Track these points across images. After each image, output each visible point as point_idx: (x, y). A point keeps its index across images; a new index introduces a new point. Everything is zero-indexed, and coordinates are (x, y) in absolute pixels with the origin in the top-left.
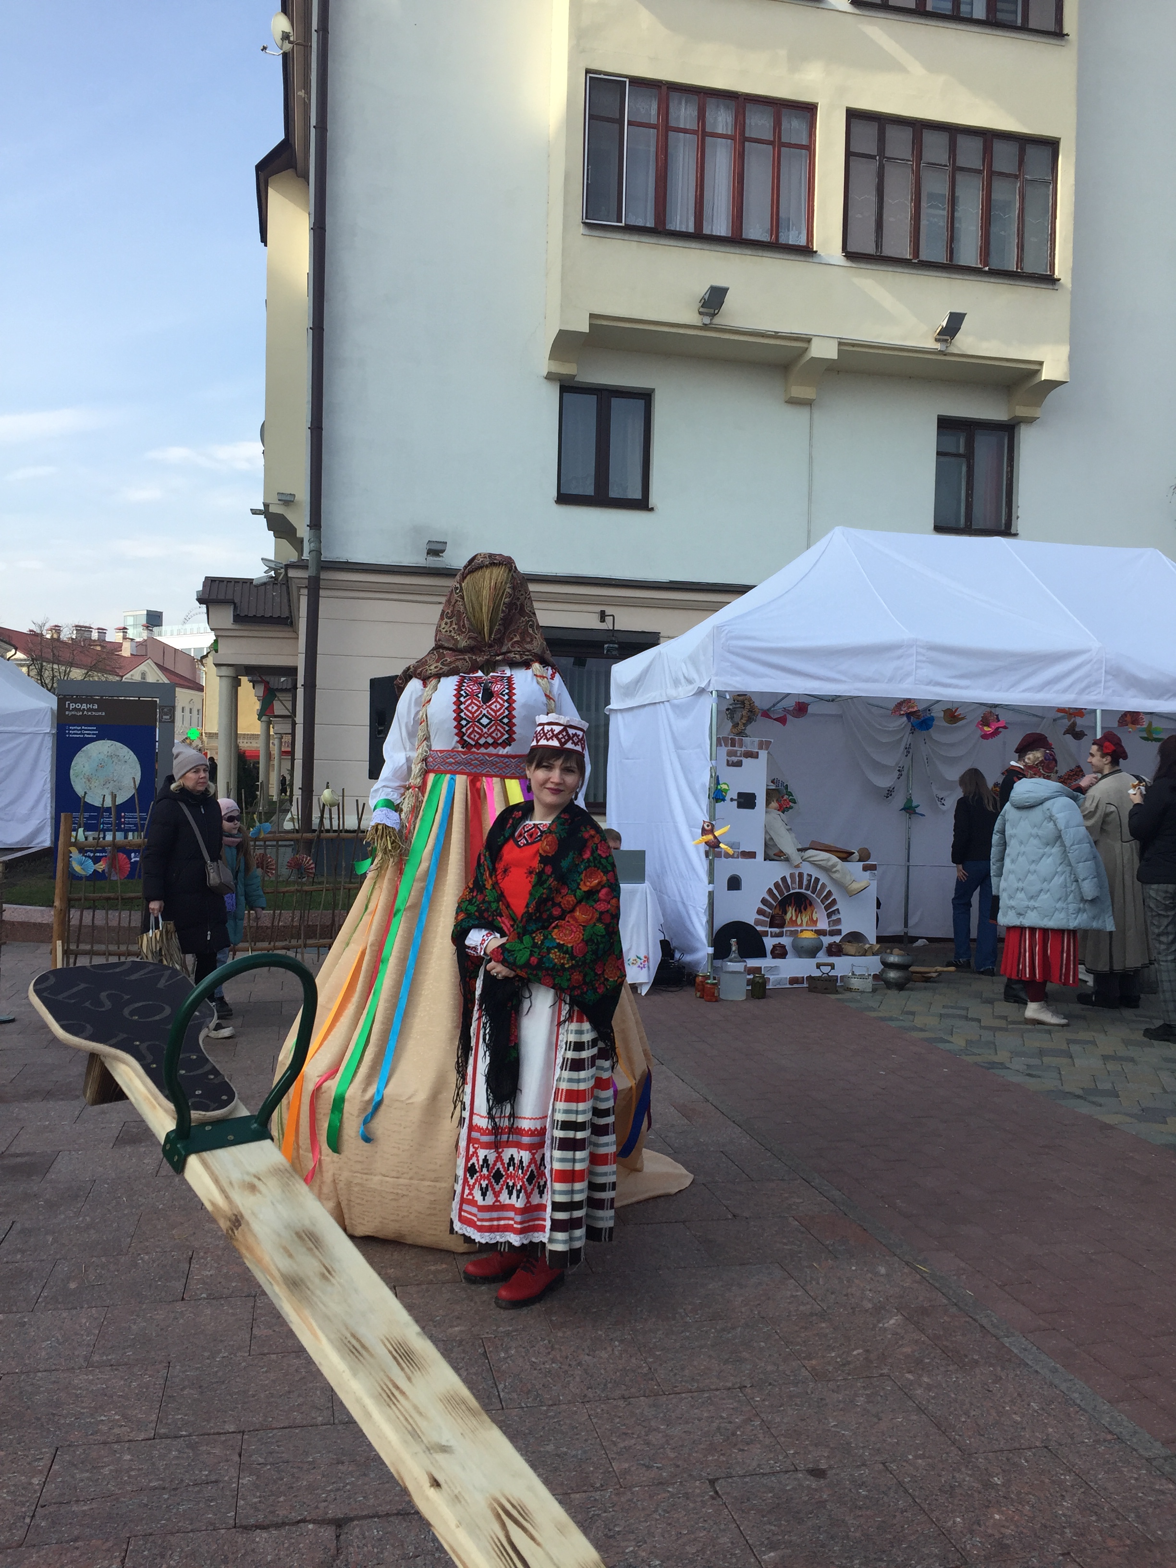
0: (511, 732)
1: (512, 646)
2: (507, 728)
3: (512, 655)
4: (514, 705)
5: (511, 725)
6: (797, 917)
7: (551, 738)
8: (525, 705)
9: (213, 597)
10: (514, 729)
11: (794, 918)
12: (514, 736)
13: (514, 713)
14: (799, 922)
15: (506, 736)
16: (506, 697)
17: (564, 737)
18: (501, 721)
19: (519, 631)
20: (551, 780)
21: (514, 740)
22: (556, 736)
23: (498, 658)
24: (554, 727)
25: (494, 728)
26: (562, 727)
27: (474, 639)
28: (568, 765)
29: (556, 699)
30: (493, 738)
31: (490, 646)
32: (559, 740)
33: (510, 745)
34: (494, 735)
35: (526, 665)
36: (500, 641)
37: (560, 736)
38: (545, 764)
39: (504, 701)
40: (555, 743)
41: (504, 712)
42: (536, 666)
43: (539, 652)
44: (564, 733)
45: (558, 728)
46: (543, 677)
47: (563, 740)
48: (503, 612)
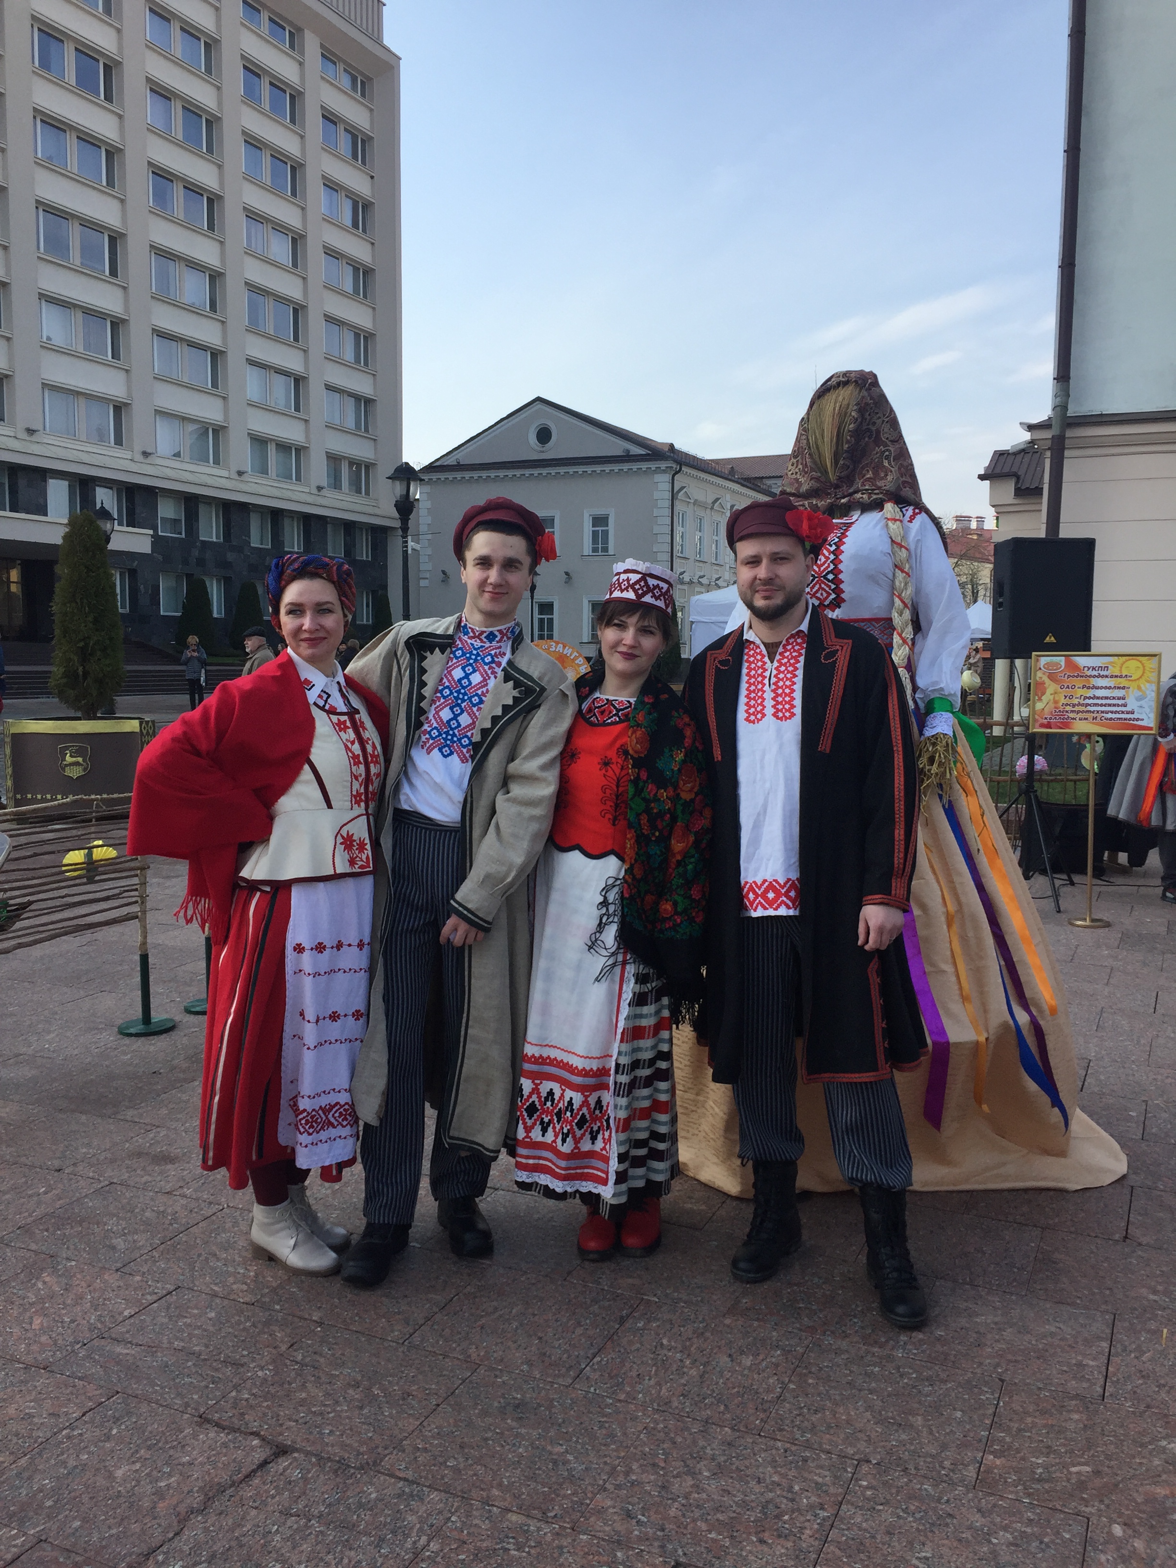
0: (838, 591)
1: (863, 485)
2: (833, 586)
3: (859, 495)
4: (840, 557)
5: (837, 581)
7: (627, 589)
8: (855, 557)
9: (998, 470)
10: (842, 586)
12: (843, 596)
13: (841, 567)
15: (833, 596)
16: (834, 547)
17: (642, 588)
18: (825, 577)
19: (873, 465)
20: (623, 642)
21: (844, 601)
22: (632, 586)
23: (843, 501)
24: (631, 576)
25: (817, 586)
26: (640, 576)
27: (817, 479)
28: (646, 624)
29: (912, 547)
30: (818, 598)
31: (837, 487)
32: (635, 591)
33: (840, 607)
34: (818, 595)
35: (878, 506)
36: (848, 479)
37: (637, 587)
38: (616, 621)
39: (830, 552)
40: (630, 595)
41: (829, 566)
42: (889, 506)
43: (893, 489)
44: (642, 583)
45: (634, 577)
46: (895, 520)
47: (640, 592)
48: (848, 442)
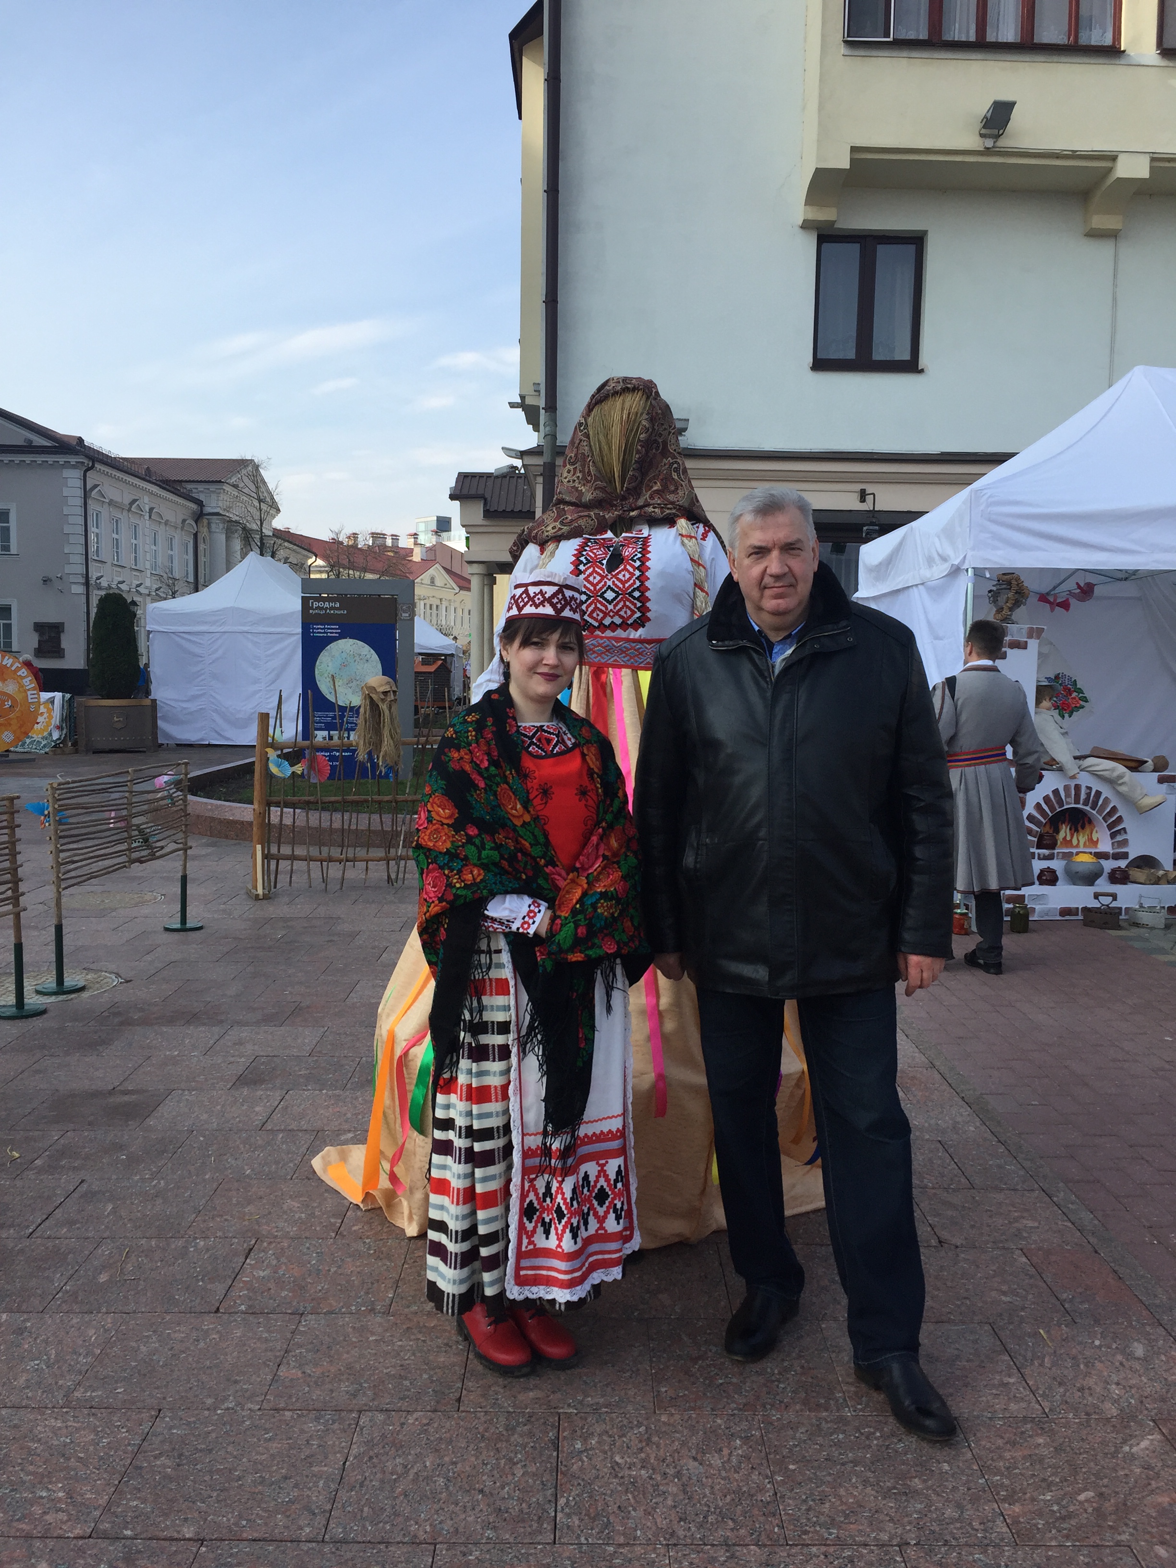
0: (644, 609)
1: (651, 497)
2: (639, 604)
3: (651, 509)
4: (647, 574)
5: (643, 599)
6: (1072, 836)
7: (542, 604)
8: (662, 574)
10: (648, 604)
11: (1068, 838)
12: (649, 614)
13: (647, 584)
14: (1075, 842)
15: (638, 614)
16: (638, 564)
17: (560, 601)
18: (630, 594)
19: (661, 477)
20: (544, 662)
21: (649, 620)
22: (549, 600)
23: (632, 514)
24: (545, 588)
25: (622, 604)
26: (556, 588)
27: (602, 489)
28: (567, 640)
29: (708, 566)
30: (621, 617)
31: (624, 498)
32: (553, 606)
33: (644, 626)
34: (622, 613)
35: (670, 521)
36: (636, 492)
37: (555, 601)
38: (535, 640)
39: (635, 568)
40: (548, 610)
41: (634, 583)
42: (682, 522)
43: (686, 505)
44: (560, 596)
45: (549, 590)
46: (691, 537)
47: (559, 606)
48: (638, 452)
